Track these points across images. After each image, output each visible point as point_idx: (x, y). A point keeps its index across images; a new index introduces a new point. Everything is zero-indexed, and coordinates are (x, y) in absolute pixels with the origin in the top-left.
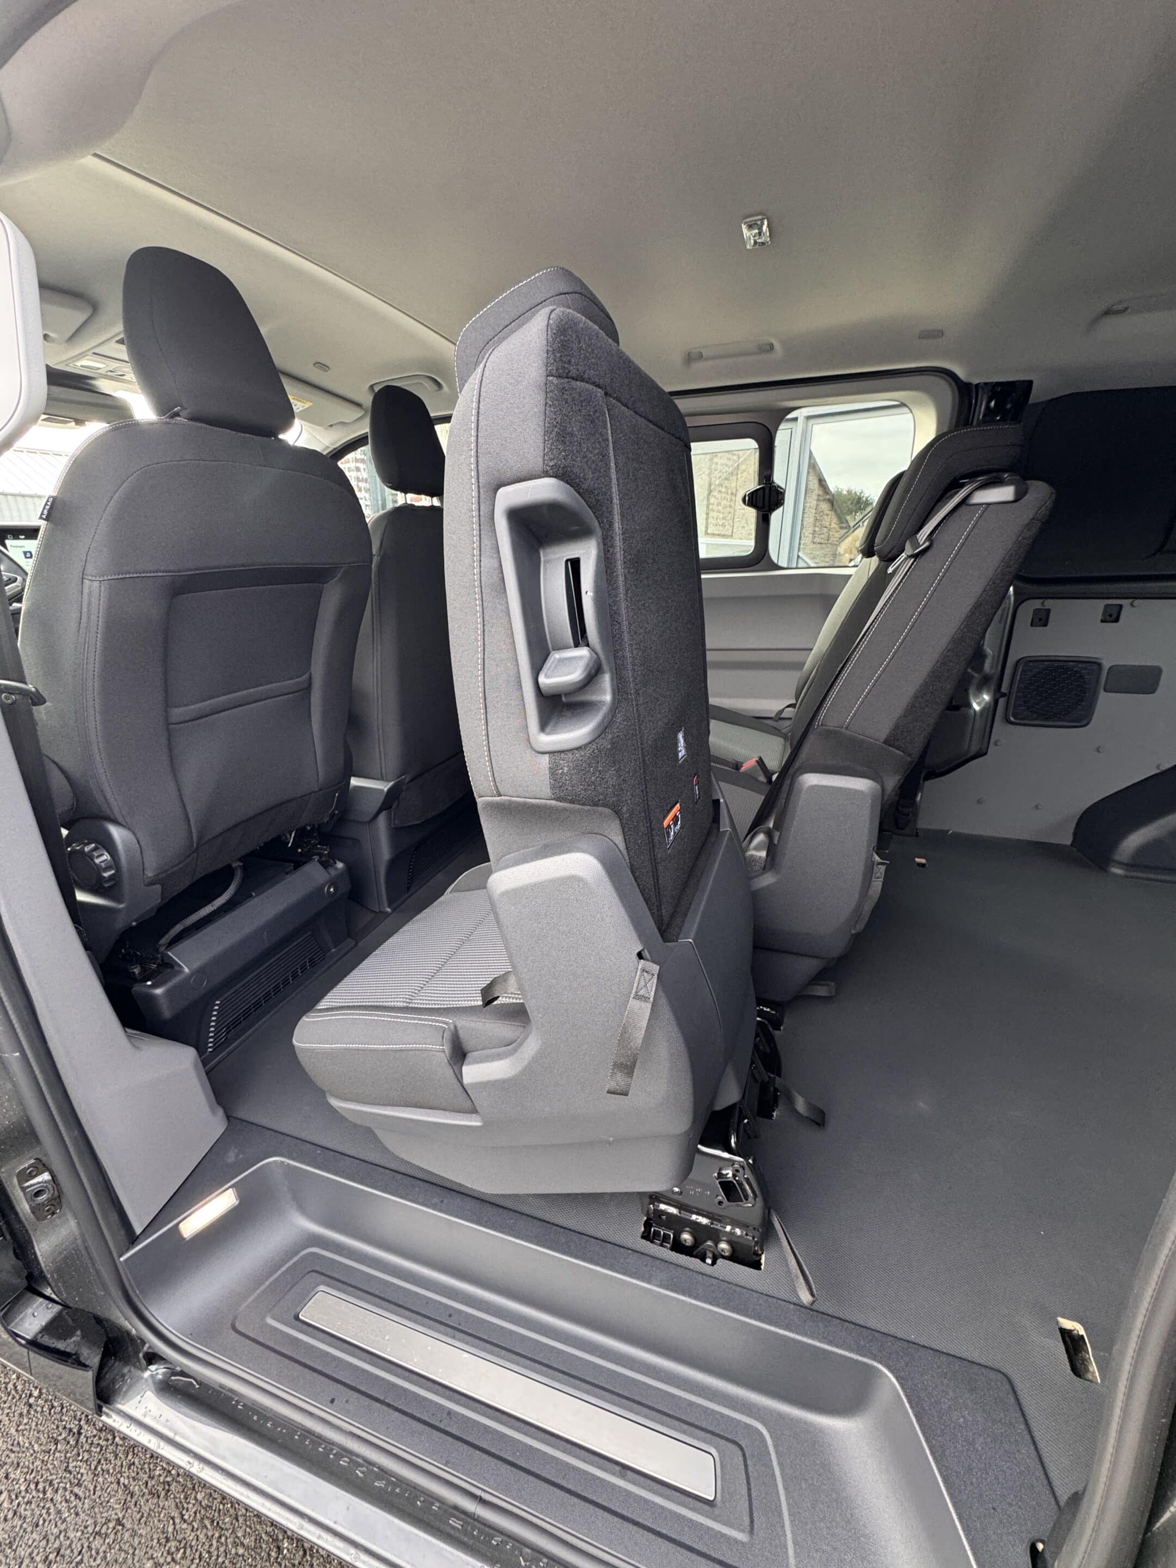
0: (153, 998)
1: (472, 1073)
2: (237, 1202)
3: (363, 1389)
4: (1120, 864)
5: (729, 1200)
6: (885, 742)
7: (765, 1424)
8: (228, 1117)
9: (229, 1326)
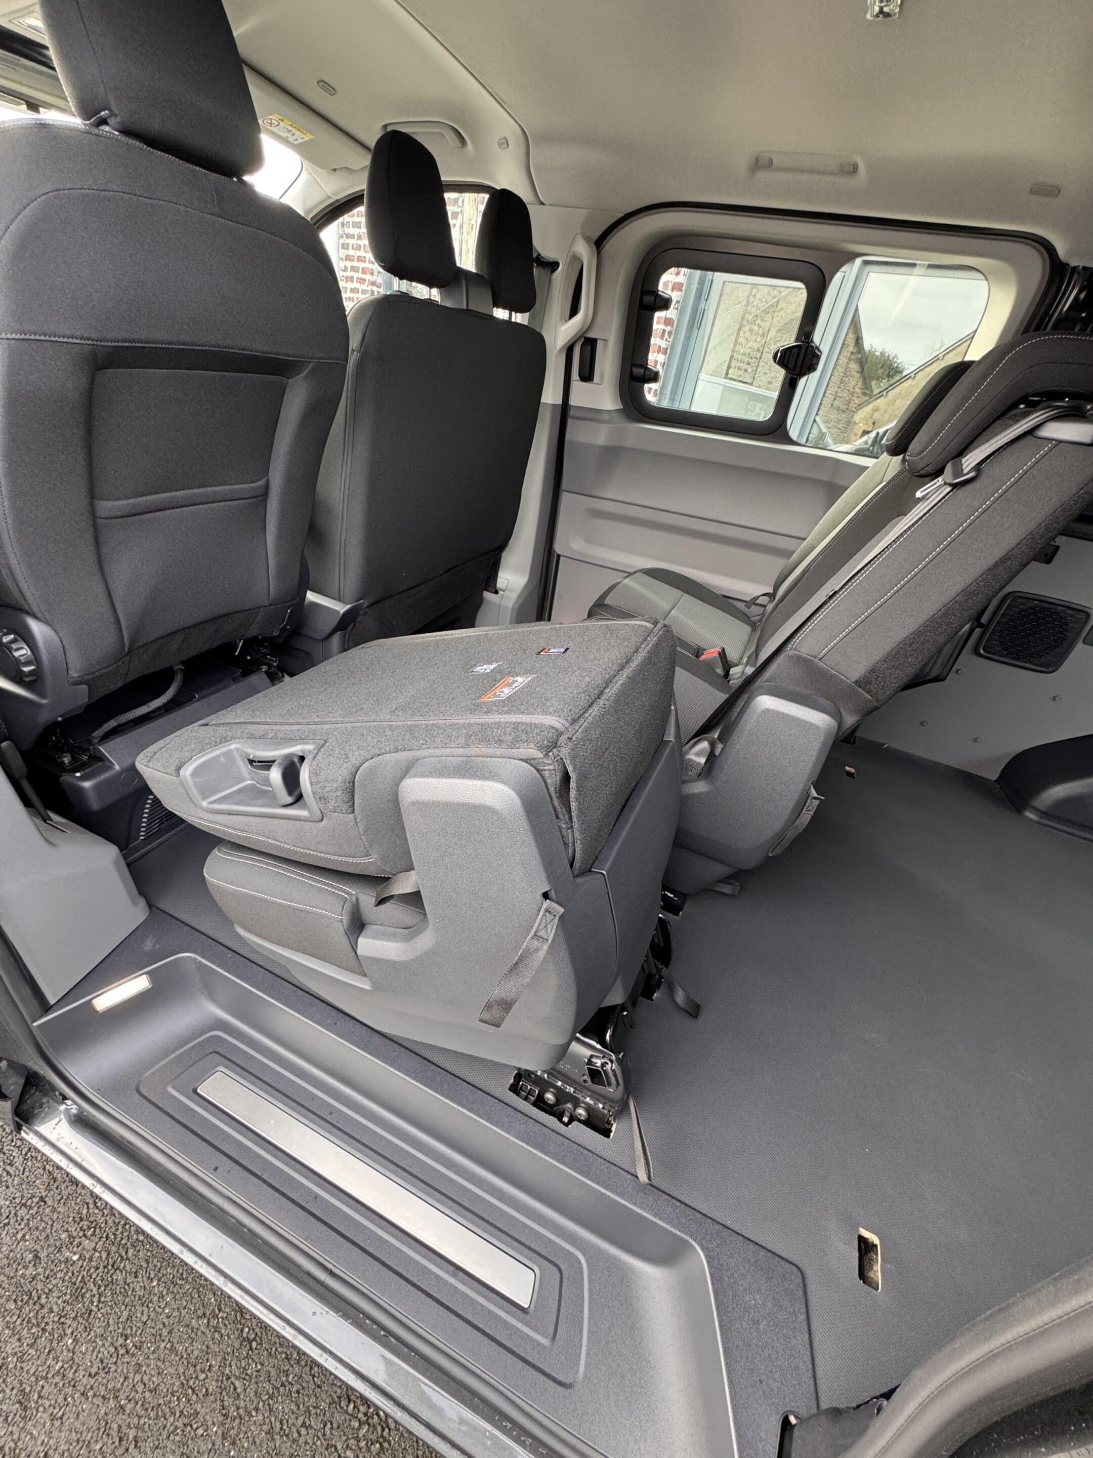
0: (81, 790)
1: (367, 945)
2: (150, 986)
3: (245, 1163)
4: (1036, 810)
5: (593, 1081)
6: (856, 682)
7: (584, 1255)
8: (150, 905)
9: (134, 1087)
